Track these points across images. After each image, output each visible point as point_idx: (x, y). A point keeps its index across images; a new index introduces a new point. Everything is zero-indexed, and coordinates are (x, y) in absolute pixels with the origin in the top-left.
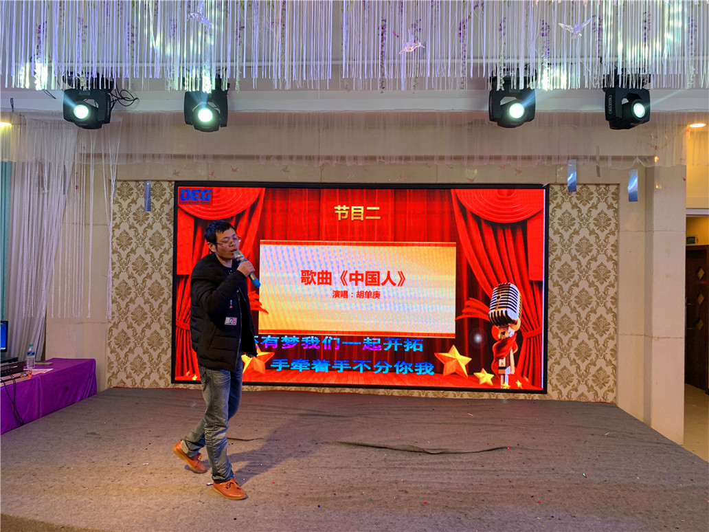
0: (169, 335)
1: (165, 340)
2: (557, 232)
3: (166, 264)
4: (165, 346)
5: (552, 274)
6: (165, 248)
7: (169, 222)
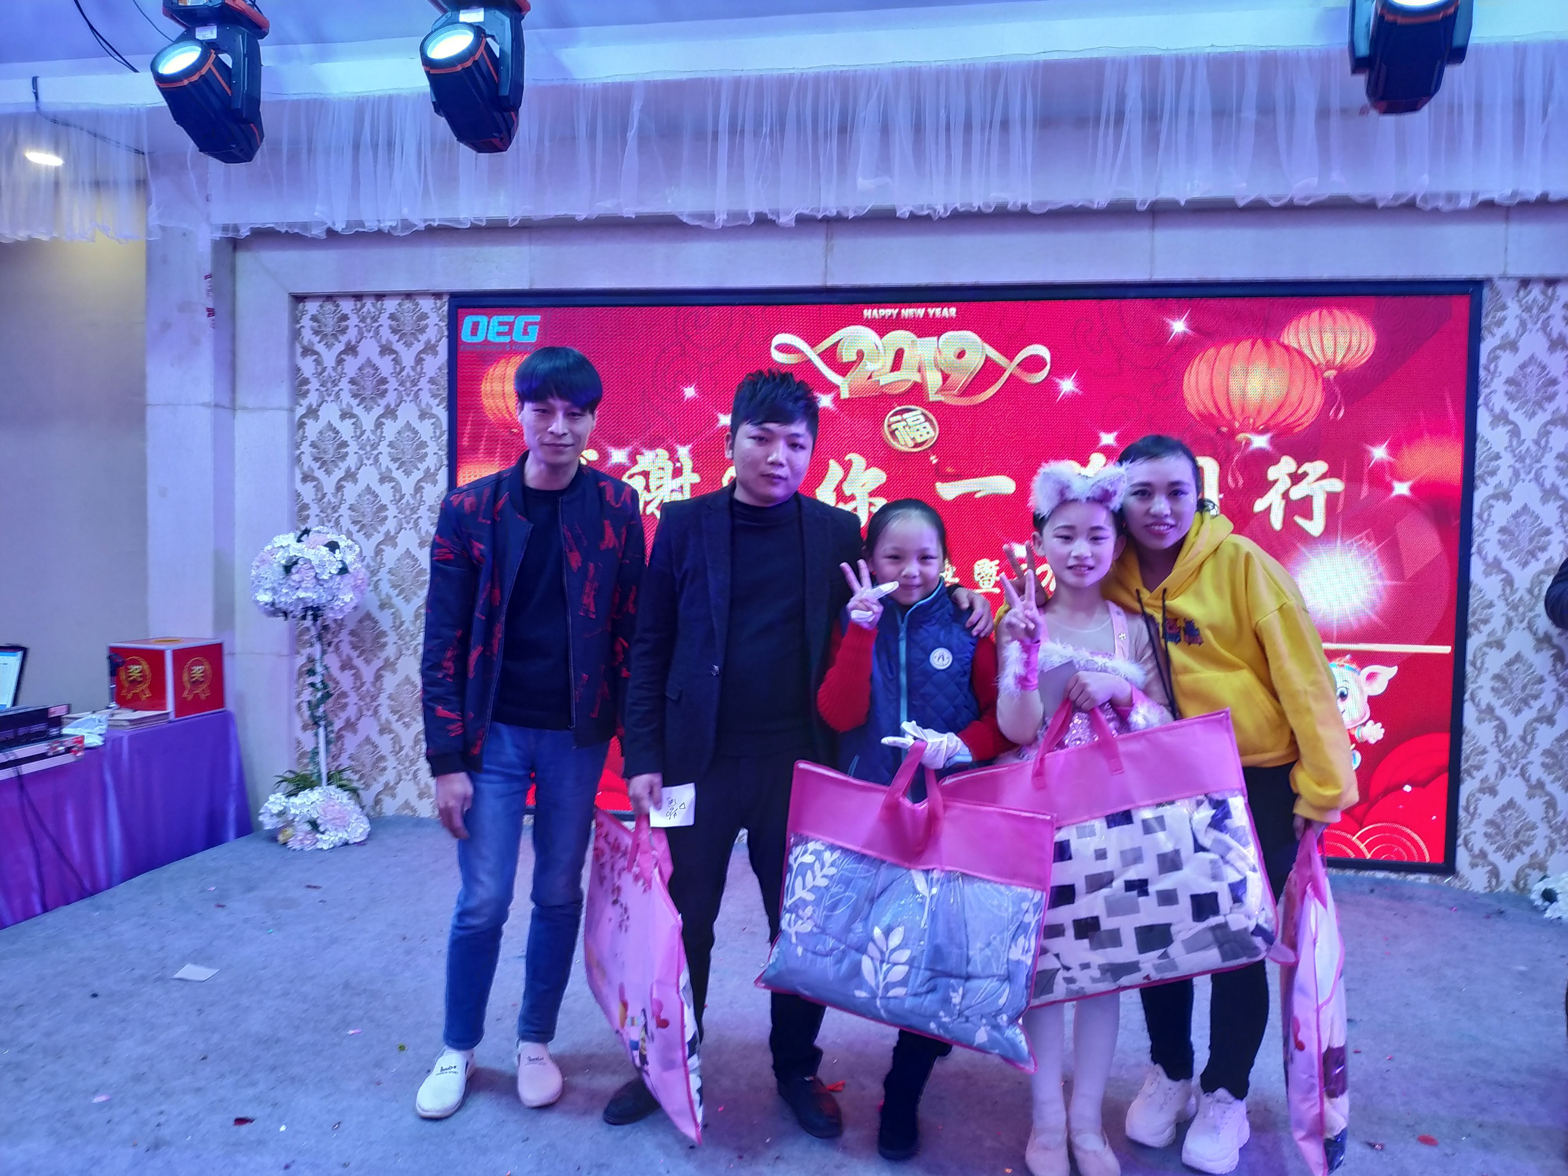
2: (1501, 418)
3: (431, 509)
5: (1480, 539)
6: (428, 469)
7: (437, 401)
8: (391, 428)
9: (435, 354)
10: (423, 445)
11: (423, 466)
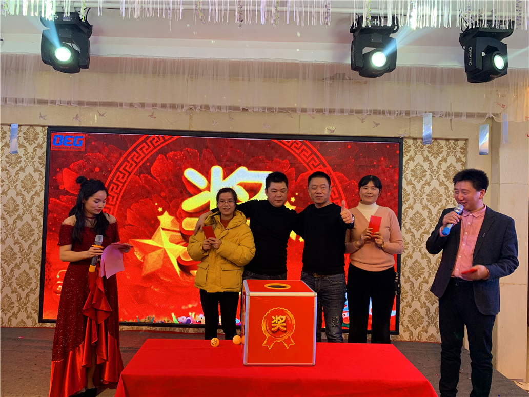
0: (38, 275)
1: (34, 280)
2: (410, 183)
3: (37, 206)
4: (33, 286)
5: (404, 222)
6: (37, 191)
7: (41, 166)
8: (22, 176)
9: (42, 148)
10: (35, 182)
11: (35, 190)
